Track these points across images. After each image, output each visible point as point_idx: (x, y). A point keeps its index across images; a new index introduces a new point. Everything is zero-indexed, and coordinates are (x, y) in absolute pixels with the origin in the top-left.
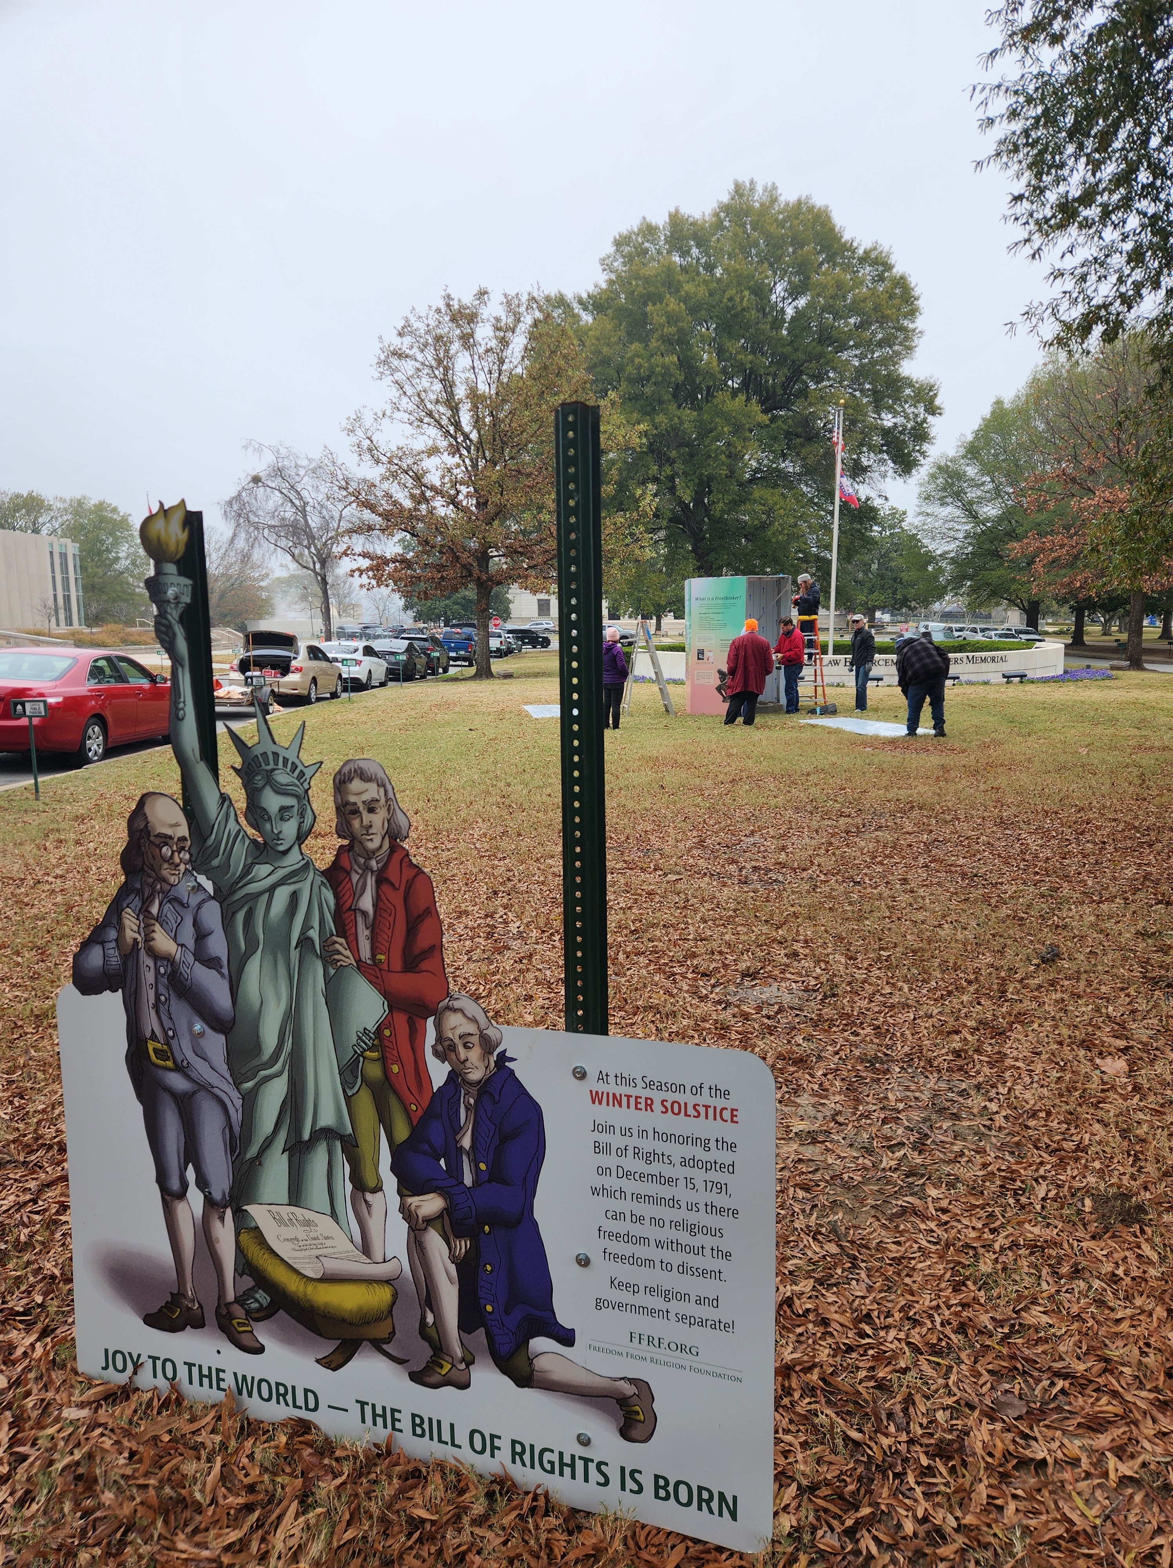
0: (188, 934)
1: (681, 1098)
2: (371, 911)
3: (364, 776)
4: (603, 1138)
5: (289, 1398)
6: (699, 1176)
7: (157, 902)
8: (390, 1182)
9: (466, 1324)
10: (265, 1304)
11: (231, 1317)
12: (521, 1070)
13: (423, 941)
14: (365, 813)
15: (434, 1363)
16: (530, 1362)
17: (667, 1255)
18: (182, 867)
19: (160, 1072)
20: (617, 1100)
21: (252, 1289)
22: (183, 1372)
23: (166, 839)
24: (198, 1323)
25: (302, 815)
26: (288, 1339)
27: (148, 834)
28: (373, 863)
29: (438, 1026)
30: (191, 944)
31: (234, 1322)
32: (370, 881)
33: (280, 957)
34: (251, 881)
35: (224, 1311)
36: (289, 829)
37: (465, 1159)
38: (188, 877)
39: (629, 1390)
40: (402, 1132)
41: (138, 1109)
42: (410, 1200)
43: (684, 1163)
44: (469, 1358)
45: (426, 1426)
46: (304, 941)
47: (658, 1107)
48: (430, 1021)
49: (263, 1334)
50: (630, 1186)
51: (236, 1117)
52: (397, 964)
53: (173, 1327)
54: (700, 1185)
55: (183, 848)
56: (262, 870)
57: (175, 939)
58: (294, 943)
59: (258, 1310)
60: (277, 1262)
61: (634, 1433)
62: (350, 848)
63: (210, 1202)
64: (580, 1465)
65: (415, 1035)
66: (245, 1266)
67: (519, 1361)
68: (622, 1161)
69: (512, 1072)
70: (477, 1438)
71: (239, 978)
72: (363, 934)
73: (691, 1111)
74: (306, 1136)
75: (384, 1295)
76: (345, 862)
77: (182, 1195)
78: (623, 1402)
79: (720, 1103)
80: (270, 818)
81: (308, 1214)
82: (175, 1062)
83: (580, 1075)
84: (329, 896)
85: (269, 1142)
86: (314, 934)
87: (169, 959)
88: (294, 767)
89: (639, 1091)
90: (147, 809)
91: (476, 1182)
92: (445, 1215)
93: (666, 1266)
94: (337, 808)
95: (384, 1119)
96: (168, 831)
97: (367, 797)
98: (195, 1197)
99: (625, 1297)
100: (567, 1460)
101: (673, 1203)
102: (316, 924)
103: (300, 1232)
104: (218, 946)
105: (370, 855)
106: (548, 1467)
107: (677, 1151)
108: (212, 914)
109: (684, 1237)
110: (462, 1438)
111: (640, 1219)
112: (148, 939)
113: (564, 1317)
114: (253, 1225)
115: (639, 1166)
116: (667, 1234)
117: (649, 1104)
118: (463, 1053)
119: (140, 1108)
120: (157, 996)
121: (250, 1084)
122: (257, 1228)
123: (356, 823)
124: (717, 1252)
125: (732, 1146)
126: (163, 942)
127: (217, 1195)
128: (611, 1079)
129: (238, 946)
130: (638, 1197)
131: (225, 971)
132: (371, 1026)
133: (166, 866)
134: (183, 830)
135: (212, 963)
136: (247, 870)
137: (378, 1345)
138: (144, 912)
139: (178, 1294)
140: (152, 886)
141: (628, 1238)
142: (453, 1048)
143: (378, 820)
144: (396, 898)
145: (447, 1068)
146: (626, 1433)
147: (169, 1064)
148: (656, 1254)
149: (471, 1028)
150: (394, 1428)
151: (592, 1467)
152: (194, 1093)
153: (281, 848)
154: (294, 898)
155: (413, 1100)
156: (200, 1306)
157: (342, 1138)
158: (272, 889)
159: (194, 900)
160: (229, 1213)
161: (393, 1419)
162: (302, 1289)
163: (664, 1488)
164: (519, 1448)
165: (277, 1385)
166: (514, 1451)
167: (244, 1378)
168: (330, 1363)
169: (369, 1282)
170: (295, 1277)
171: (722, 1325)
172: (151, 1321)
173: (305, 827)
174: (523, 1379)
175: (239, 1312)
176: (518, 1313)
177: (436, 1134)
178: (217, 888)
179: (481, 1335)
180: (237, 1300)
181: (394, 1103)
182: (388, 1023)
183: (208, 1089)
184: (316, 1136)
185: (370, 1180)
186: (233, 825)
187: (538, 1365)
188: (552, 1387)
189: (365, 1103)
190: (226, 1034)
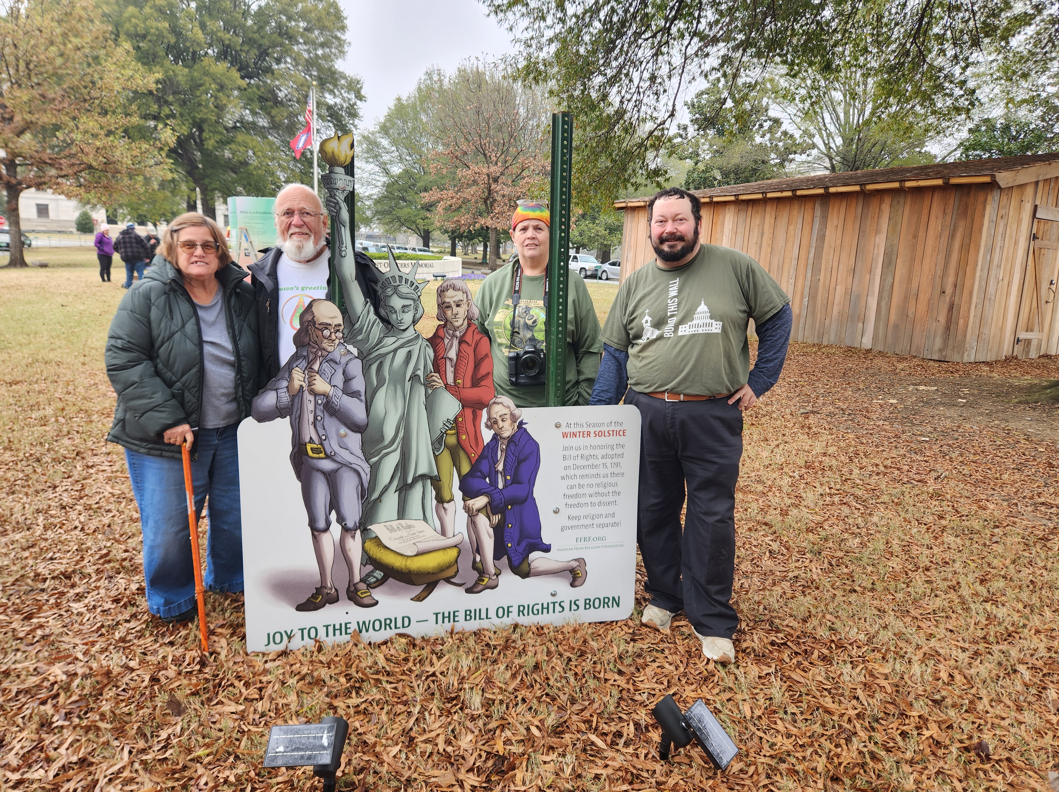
0: (339, 380)
1: (602, 429)
2: (454, 358)
3: (455, 288)
4: (567, 453)
5: (393, 625)
6: (608, 461)
7: (318, 363)
8: (458, 495)
9: (497, 557)
10: (380, 578)
11: (357, 590)
13: (483, 371)
14: (454, 307)
15: (480, 580)
16: (529, 565)
17: (593, 499)
18: (337, 342)
19: (315, 461)
20: (575, 434)
21: (372, 571)
22: (322, 632)
23: (327, 326)
24: (334, 600)
25: (416, 310)
26: (394, 592)
27: (314, 323)
28: (458, 333)
29: (489, 413)
30: (341, 385)
31: (359, 593)
32: (456, 342)
33: (399, 387)
34: (383, 347)
35: (352, 589)
36: (408, 318)
37: (500, 476)
38: (341, 346)
39: (575, 564)
40: (466, 468)
41: (298, 485)
42: (469, 502)
43: (603, 457)
44: (498, 572)
45: (473, 614)
46: (414, 377)
47: (592, 434)
48: (485, 410)
49: (377, 594)
50: (578, 472)
51: (366, 478)
52: (468, 383)
53: (316, 607)
54: (609, 466)
55: (338, 330)
56: (389, 340)
57: (330, 383)
58: (408, 378)
59: (375, 582)
60: (388, 552)
61: (577, 583)
62: (445, 326)
63: (345, 529)
64: (551, 606)
65: (476, 418)
66: (368, 559)
67: (524, 567)
68: (575, 462)
69: (525, 430)
70: (501, 611)
71: (372, 401)
72: (450, 370)
73: (607, 434)
74: (410, 480)
75: (454, 552)
76: (441, 333)
77: (326, 529)
78: (572, 571)
79: (618, 428)
80: (396, 312)
82: (325, 453)
83: (558, 426)
84: (430, 352)
85: (386, 489)
86: (420, 373)
87: (325, 395)
88: (412, 284)
89: (586, 429)
90: (314, 309)
91: (505, 486)
92: (488, 506)
93: (593, 504)
94: (438, 305)
95: (456, 463)
96: (329, 321)
97: (456, 299)
98: (336, 529)
99: (575, 522)
100: (545, 606)
101: (597, 476)
102: (422, 367)
103: (404, 533)
104: (359, 384)
105: (455, 329)
106: (536, 612)
107: (600, 453)
108: (356, 367)
109: (601, 490)
110: (492, 614)
111: (583, 486)
112: (311, 384)
113: (546, 540)
114: (374, 536)
115: (584, 462)
116: (595, 489)
117: (589, 434)
118: (501, 424)
119: (299, 484)
120: (315, 418)
121: (376, 459)
122: (377, 537)
123: (449, 313)
124: (614, 492)
125: (623, 446)
126: (321, 385)
127: (350, 524)
128: (572, 425)
129: (372, 383)
130: (582, 477)
131: (363, 398)
132: (452, 418)
133: (325, 341)
134: (339, 319)
135: (354, 394)
136: (380, 341)
137: (448, 580)
138: (309, 368)
139: (321, 587)
140: (315, 353)
141: (577, 496)
142: (496, 422)
143: (462, 312)
144: (470, 351)
145: (492, 432)
146: (572, 585)
147: (322, 455)
148: (588, 500)
149: (507, 411)
150: (454, 621)
151: (557, 605)
152: (338, 469)
153: (402, 328)
154: (409, 354)
155: (472, 451)
156: (336, 590)
157: (431, 478)
158: (395, 351)
159: (344, 360)
160: (358, 532)
161: (454, 616)
162: (404, 563)
163: (588, 604)
164: (521, 608)
165: (385, 620)
166: (519, 611)
167: (364, 623)
168: (419, 598)
169: (444, 549)
170: (400, 558)
171: (615, 524)
172: (301, 608)
173: (418, 316)
174: (525, 574)
175: (363, 586)
176: (524, 544)
177: (485, 467)
178: (360, 352)
179: (505, 559)
180: (362, 580)
181: (462, 455)
182: (461, 414)
183: (348, 466)
184: (415, 480)
185: (447, 497)
186: (372, 316)
187: (533, 565)
188: (539, 574)
189: (446, 458)
190: (361, 433)
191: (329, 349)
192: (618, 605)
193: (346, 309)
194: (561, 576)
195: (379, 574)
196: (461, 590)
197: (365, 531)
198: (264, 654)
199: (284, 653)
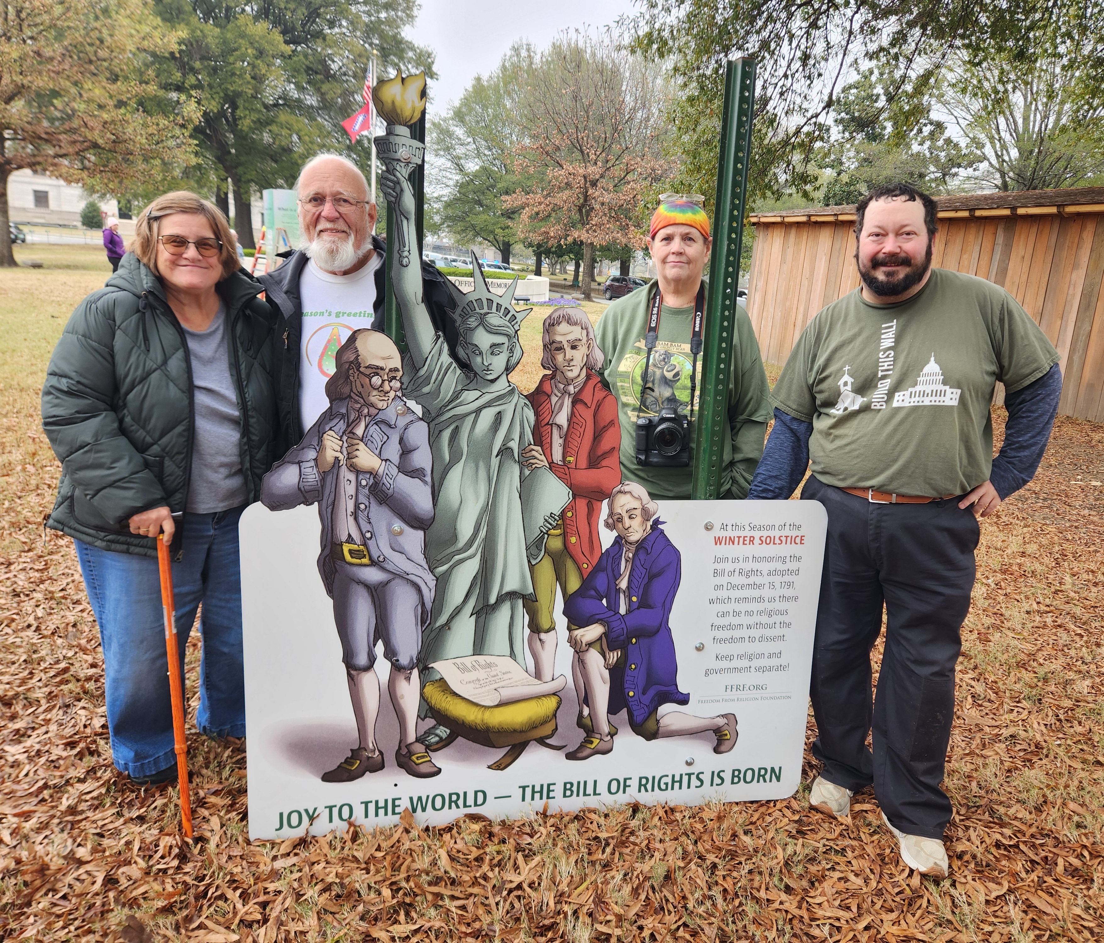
0: (393, 451)
1: (771, 533)
2: (565, 424)
3: (570, 321)
4: (720, 566)
5: (461, 802)
6: (777, 580)
7: (363, 425)
8: (561, 621)
9: (613, 709)
10: (444, 736)
11: (410, 754)
12: (668, 529)
13: (605, 445)
14: (568, 349)
15: (588, 741)
16: (658, 721)
17: (753, 633)
18: (392, 394)
19: (355, 569)
20: (732, 541)
21: (434, 728)
22: (359, 812)
23: (377, 370)
24: (377, 767)
25: (512, 351)
26: (464, 757)
27: (359, 366)
28: (571, 389)
29: (611, 506)
30: (396, 459)
31: (414, 758)
32: (567, 402)
33: (481, 465)
34: (459, 405)
35: (404, 751)
36: (499, 363)
37: (622, 596)
38: (398, 402)
39: (721, 722)
40: (574, 584)
42: (576, 632)
43: (770, 574)
44: (613, 731)
45: (575, 789)
46: (505, 451)
47: (757, 541)
48: (605, 502)
49: (439, 759)
50: (735, 594)
51: (429, 596)
52: (583, 462)
53: (351, 777)
54: (777, 585)
55: (394, 378)
56: (470, 395)
57: (379, 455)
58: (495, 452)
59: (437, 743)
60: (458, 701)
61: (723, 748)
62: (553, 376)
63: (397, 667)
64: (685, 779)
65: (592, 513)
67: (651, 725)
68: (730, 580)
69: (662, 532)
70: (614, 784)
71: (441, 484)
72: (557, 442)
73: (777, 541)
74: (493, 600)
75: (552, 703)
76: (547, 388)
77: (369, 667)
78: (717, 731)
79: (794, 533)
80: (481, 353)
81: (489, 659)
82: (370, 558)
83: (708, 527)
84: (530, 414)
85: (458, 611)
86: (514, 445)
87: (372, 473)
88: (507, 311)
89: (748, 533)
90: (359, 344)
91: (629, 611)
92: (604, 639)
93: (751, 639)
94: (545, 346)
95: (560, 577)
96: (380, 363)
97: (571, 337)
98: (383, 667)
99: (725, 664)
100: (677, 778)
101: (760, 599)
102: (516, 436)
103: (481, 674)
104: (422, 458)
105: (568, 382)
106: (663, 787)
107: (765, 567)
108: (419, 434)
109: (764, 619)
110: (602, 788)
111: (738, 614)
112: (350, 457)
113: (682, 688)
114: (438, 677)
115: (743, 580)
116: (755, 619)
117: (752, 540)
118: (627, 522)
119: (330, 602)
120: (357, 506)
121: (444, 568)
122: (442, 679)
123: (560, 358)
124: (783, 624)
125: (799, 559)
126: (367, 459)
127: (404, 660)
128: (729, 528)
129: (442, 458)
130: (738, 600)
131: (428, 479)
132: (557, 511)
133: (375, 393)
134: (396, 362)
135: (416, 473)
136: (457, 395)
137: (542, 741)
138: (348, 434)
139: (360, 748)
140: (359, 411)
141: (731, 627)
142: (620, 520)
143: (578, 356)
144: (588, 415)
145: (615, 534)
146: (717, 751)
147: (365, 561)
148: (744, 633)
149: (637, 504)
150: (548, 797)
151: (693, 778)
152: (389, 582)
153: (490, 377)
154: (499, 417)
155: (584, 560)
156: (381, 753)
157: (524, 597)
158: (478, 411)
159: (402, 422)
160: (415, 672)
161: (549, 791)
162: (480, 716)
163: (737, 776)
164: (644, 781)
165: (450, 795)
166: (640, 785)
167: (420, 799)
168: (500, 766)
169: (538, 697)
170: (474, 709)
171: (781, 668)
172: (328, 777)
173: (514, 360)
174: (651, 735)
175: (419, 748)
176: (652, 692)
177: (601, 582)
178: (426, 411)
179: (624, 713)
180: (418, 740)
181: (570, 565)
182: (571, 507)
183: (403, 577)
184: (501, 599)
185: (545, 624)
186: (446, 359)
187: (662, 722)
188: (671, 734)
189: (546, 568)
190: (424, 530)
191: (381, 405)
192: (778, 779)
193: (407, 345)
194: (701, 738)
195: (443, 732)
196: (560, 755)
197: (425, 670)
198: (273, 844)
199: (303, 843)
